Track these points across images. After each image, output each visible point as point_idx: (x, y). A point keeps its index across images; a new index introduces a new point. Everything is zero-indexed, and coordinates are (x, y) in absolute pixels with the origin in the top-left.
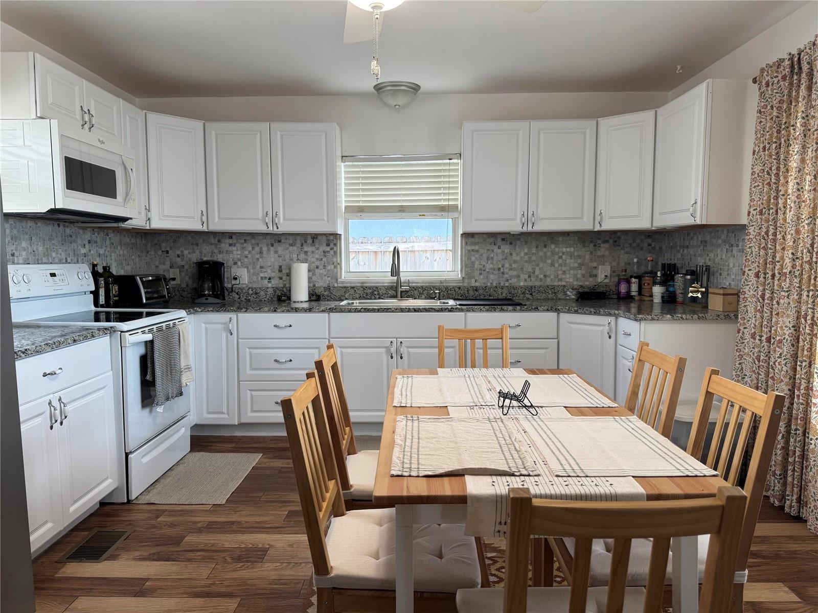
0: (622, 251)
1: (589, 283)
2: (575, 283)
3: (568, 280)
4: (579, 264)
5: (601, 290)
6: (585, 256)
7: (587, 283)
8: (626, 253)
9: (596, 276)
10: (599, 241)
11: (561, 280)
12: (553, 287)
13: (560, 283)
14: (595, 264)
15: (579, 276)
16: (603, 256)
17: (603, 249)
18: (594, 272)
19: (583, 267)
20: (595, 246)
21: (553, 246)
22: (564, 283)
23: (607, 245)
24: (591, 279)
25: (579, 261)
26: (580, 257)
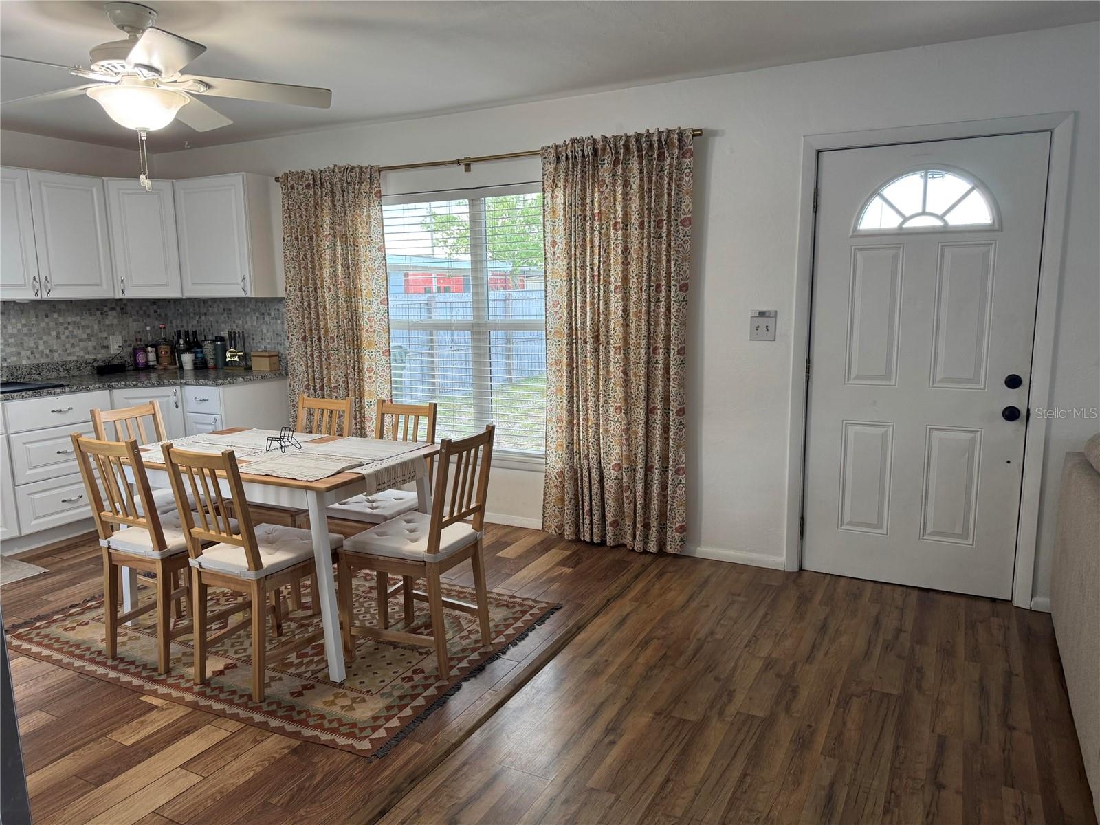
0: (130, 320)
1: (101, 355)
2: (87, 357)
3: (78, 354)
4: (88, 335)
5: (116, 362)
6: (93, 326)
7: (99, 356)
8: (135, 321)
9: (107, 347)
10: (106, 309)
11: (70, 354)
12: (64, 364)
13: (69, 358)
14: (105, 335)
15: (90, 348)
16: (112, 325)
17: (111, 318)
18: (106, 343)
19: (93, 338)
20: (102, 314)
21: (56, 315)
22: (75, 358)
23: (114, 313)
24: (103, 351)
25: (88, 331)
26: (88, 327)
